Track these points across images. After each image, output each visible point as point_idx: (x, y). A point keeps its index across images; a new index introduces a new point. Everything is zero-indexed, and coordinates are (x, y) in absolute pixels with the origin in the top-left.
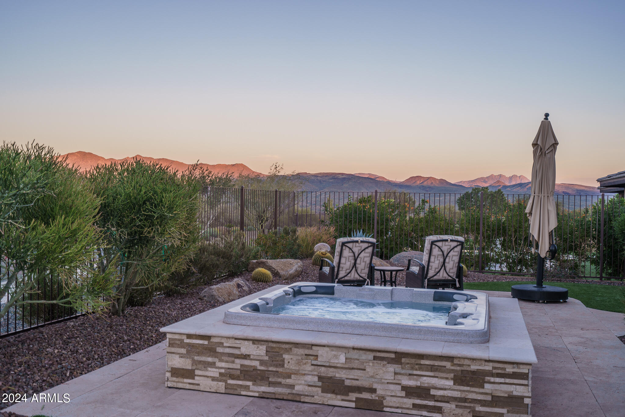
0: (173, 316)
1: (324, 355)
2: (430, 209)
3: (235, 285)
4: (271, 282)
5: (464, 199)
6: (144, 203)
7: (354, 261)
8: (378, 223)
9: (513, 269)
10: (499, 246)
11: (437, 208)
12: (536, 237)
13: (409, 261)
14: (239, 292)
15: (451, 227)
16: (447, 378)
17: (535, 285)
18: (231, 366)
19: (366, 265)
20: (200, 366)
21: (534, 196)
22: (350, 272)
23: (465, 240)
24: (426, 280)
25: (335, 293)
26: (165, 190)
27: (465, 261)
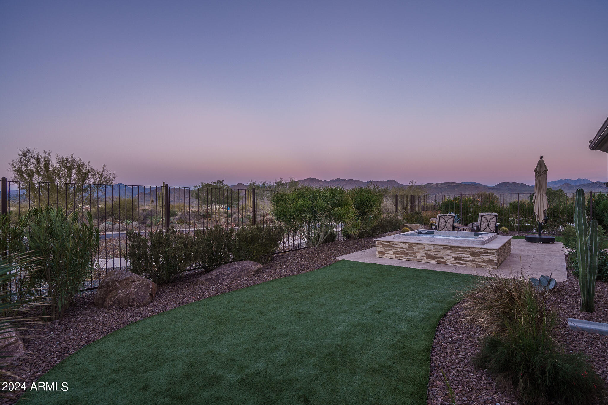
1: (427, 247)
6: (365, 202)
7: (445, 223)
8: (462, 209)
12: (537, 213)
13: (472, 224)
16: (468, 254)
17: (538, 235)
18: (397, 250)
19: (451, 225)
20: (387, 251)
22: (444, 228)
23: (498, 215)
25: (435, 233)
26: (372, 197)
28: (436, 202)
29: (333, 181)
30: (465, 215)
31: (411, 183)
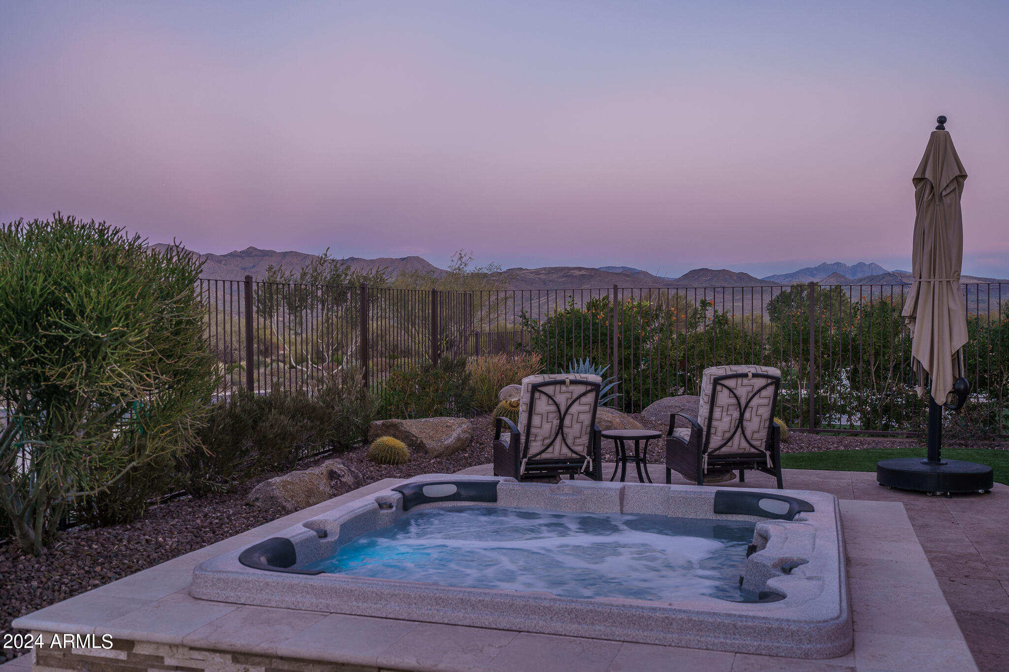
0: (165, 550)
2: (716, 316)
3: (325, 473)
4: (405, 462)
5: (778, 303)
7: (558, 421)
8: (620, 345)
9: (874, 423)
10: (846, 382)
11: (729, 316)
12: (926, 365)
13: (673, 416)
14: (332, 487)
15: (755, 349)
17: (926, 460)
19: (584, 429)
21: (920, 282)
22: (551, 444)
23: (782, 373)
24: (706, 456)
25: (499, 497)
27: (784, 411)
28: (523, 316)
29: (233, 255)
30: (627, 368)
31: (456, 259)
